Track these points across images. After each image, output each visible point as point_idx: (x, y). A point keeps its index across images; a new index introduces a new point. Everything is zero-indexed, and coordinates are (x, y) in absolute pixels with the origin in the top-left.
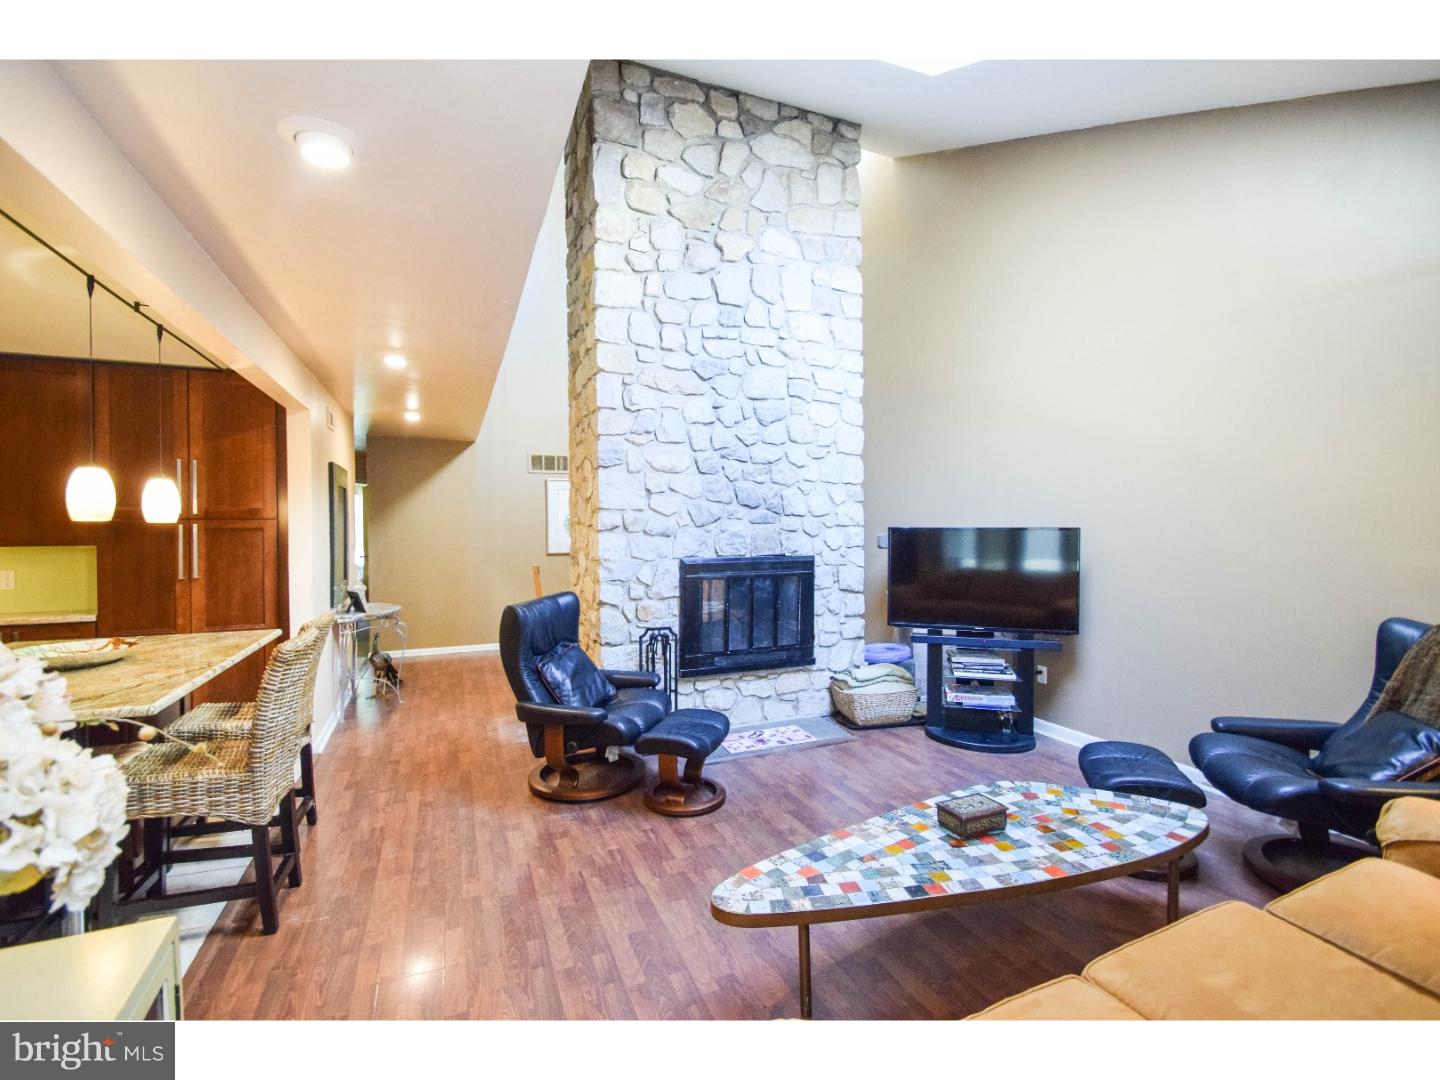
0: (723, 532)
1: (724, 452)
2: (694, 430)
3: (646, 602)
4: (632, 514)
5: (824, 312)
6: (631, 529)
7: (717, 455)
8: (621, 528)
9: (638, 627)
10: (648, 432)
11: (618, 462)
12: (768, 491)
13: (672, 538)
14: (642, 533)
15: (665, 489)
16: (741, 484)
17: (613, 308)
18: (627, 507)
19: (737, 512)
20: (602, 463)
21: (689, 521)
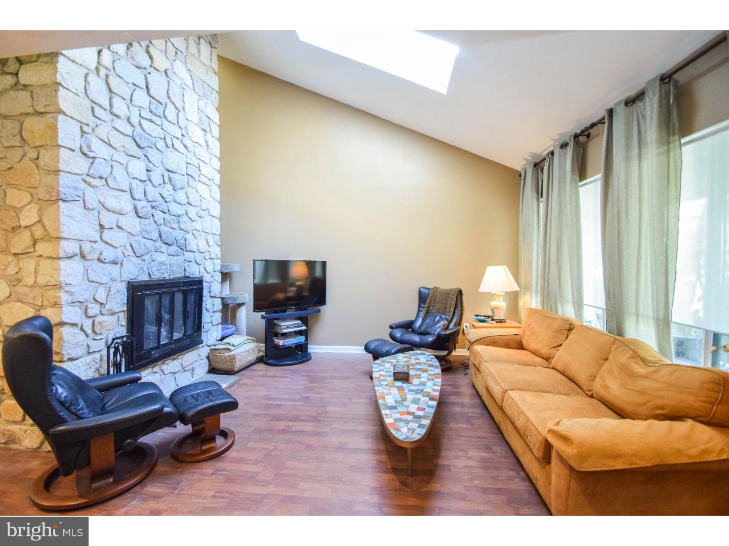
0: (153, 261)
1: (154, 204)
2: (135, 183)
3: (99, 319)
4: (89, 244)
5: (203, 128)
6: (88, 257)
7: (149, 205)
8: (79, 256)
9: (94, 339)
10: (101, 178)
11: (77, 198)
12: (178, 234)
13: (119, 265)
14: (96, 261)
15: (114, 226)
16: (164, 229)
17: (73, 61)
18: (85, 238)
19: (161, 247)
20: (63, 197)
21: (131, 253)
